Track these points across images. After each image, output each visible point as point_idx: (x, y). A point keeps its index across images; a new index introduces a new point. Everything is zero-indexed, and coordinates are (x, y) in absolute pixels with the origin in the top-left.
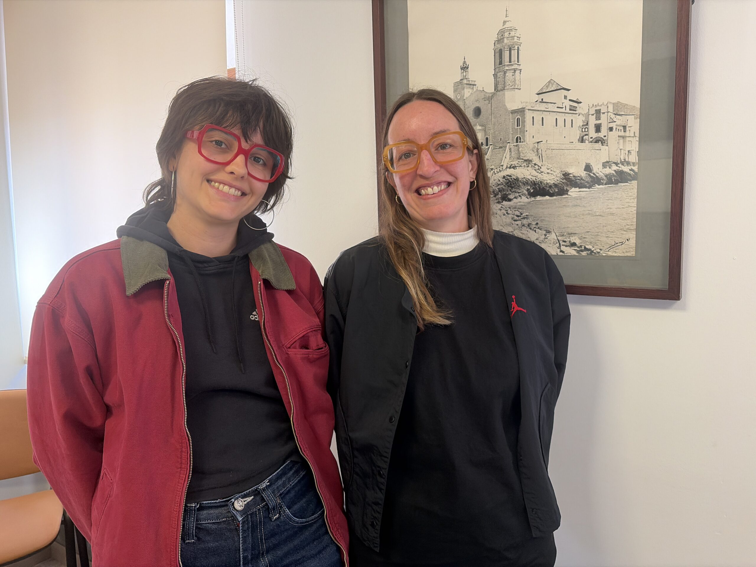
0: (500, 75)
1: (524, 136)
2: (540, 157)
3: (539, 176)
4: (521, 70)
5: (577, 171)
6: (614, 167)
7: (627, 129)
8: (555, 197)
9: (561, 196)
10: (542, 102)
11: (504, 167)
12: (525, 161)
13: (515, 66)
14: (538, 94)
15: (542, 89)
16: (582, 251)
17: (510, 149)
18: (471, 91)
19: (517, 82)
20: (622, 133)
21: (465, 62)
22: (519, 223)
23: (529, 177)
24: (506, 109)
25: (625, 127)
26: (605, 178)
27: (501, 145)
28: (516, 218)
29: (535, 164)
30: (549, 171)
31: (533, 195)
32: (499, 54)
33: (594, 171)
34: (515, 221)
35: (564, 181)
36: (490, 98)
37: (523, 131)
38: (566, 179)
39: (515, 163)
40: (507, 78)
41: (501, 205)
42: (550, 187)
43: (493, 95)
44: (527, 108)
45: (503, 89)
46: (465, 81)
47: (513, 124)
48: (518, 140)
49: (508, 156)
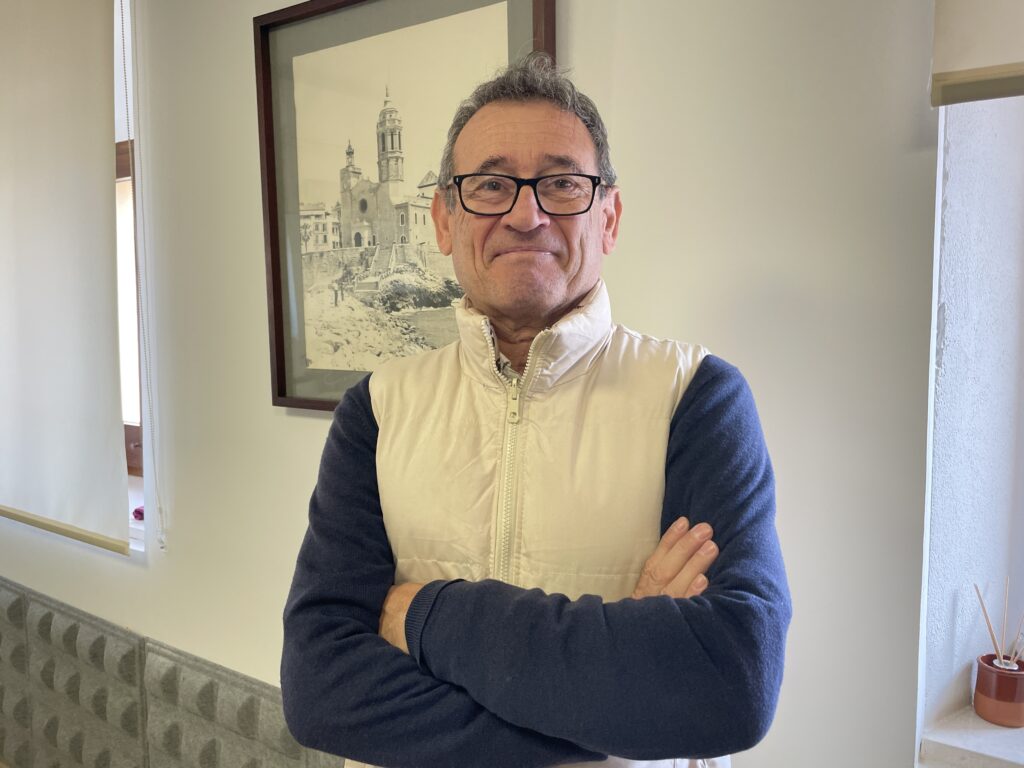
0: (384, 163)
1: (408, 235)
2: (424, 261)
3: (424, 283)
4: (402, 159)
9: (445, 306)
10: (423, 197)
11: (392, 271)
12: (411, 264)
13: (397, 154)
14: (420, 187)
15: (422, 182)
17: (396, 250)
18: (356, 179)
19: (400, 173)
21: (350, 147)
22: (407, 336)
23: (415, 284)
24: (390, 203)
27: (387, 245)
28: (405, 331)
29: (420, 269)
30: (432, 278)
31: (418, 305)
32: (382, 138)
34: (404, 334)
35: (447, 290)
36: (375, 190)
37: (407, 231)
38: (448, 287)
39: (401, 266)
40: (390, 167)
41: (389, 316)
42: (434, 296)
43: (378, 186)
44: (411, 203)
45: (387, 180)
46: (351, 169)
47: (398, 222)
48: (403, 240)
49: (394, 258)
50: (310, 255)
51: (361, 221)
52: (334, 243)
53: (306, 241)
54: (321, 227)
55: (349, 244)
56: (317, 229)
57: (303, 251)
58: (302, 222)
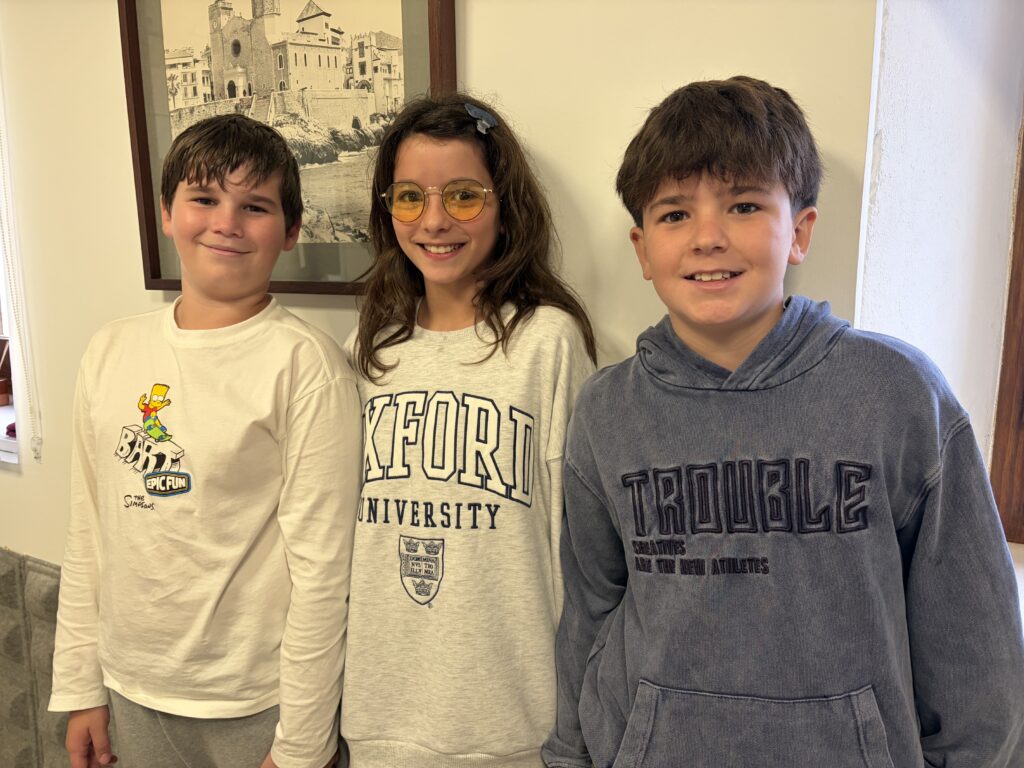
1: (288, 81)
2: (306, 110)
3: (307, 135)
5: (346, 129)
6: (383, 122)
7: (393, 69)
8: (324, 165)
9: (331, 162)
10: (303, 32)
12: (292, 115)
14: (298, 22)
15: (302, 13)
16: (357, 237)
17: (275, 99)
18: (227, 17)
19: (276, 5)
20: (387, 75)
23: (297, 138)
24: (267, 43)
25: (389, 66)
26: (373, 136)
27: (265, 94)
29: (302, 120)
30: (316, 129)
33: (363, 128)
35: (333, 142)
36: (249, 28)
37: (287, 75)
38: (334, 139)
39: (281, 118)
42: (319, 150)
43: (252, 23)
44: (290, 41)
45: (262, 15)
46: (221, 4)
47: (275, 64)
48: (282, 86)
49: (273, 109)
50: (179, 111)
51: (235, 67)
52: (205, 95)
53: (174, 95)
54: (189, 78)
55: (222, 96)
56: (185, 80)
57: (171, 108)
58: (169, 72)
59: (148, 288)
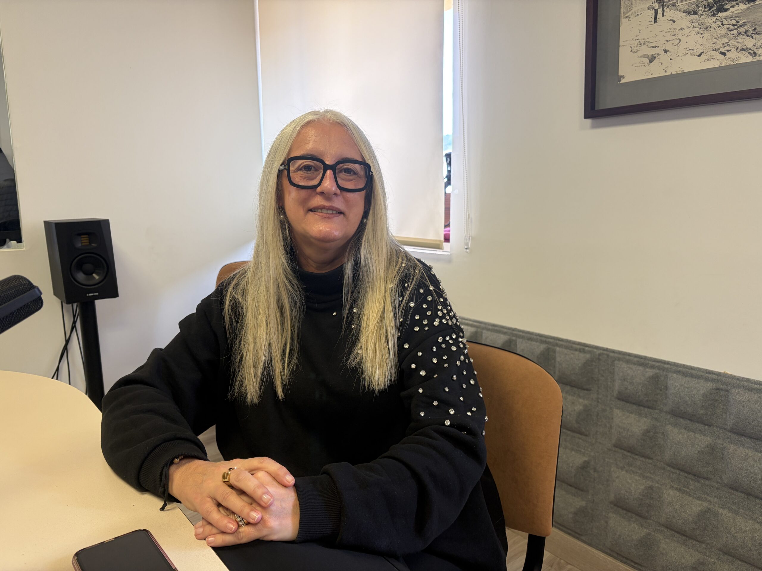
59: (586, 117)
